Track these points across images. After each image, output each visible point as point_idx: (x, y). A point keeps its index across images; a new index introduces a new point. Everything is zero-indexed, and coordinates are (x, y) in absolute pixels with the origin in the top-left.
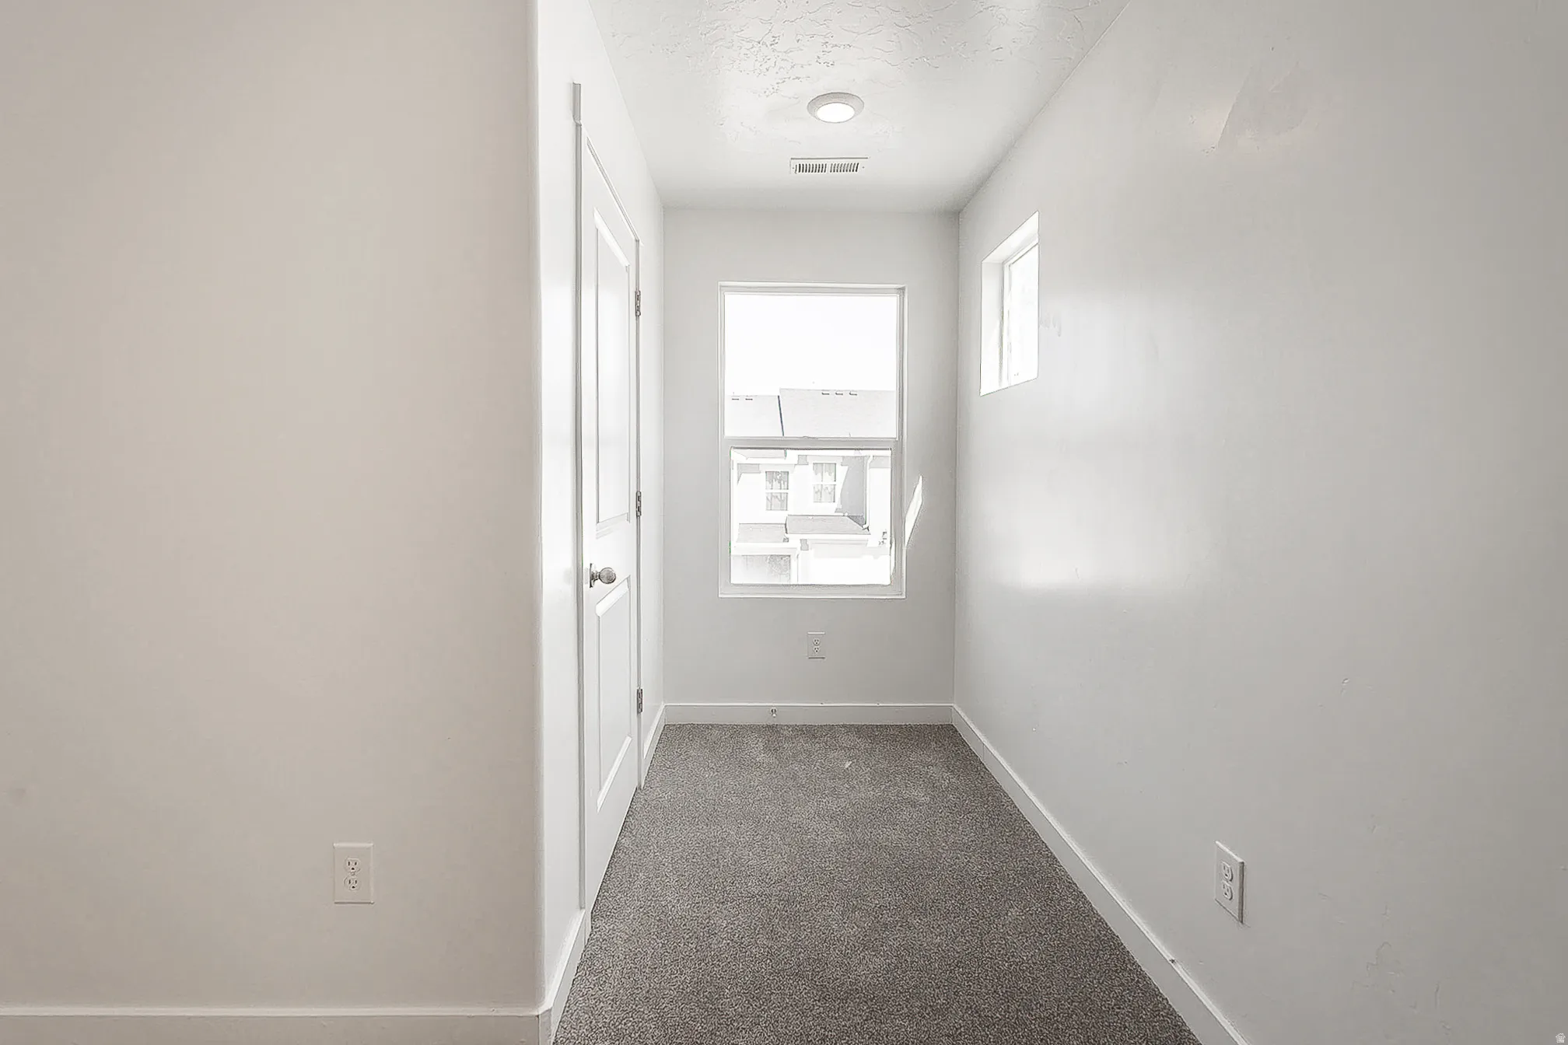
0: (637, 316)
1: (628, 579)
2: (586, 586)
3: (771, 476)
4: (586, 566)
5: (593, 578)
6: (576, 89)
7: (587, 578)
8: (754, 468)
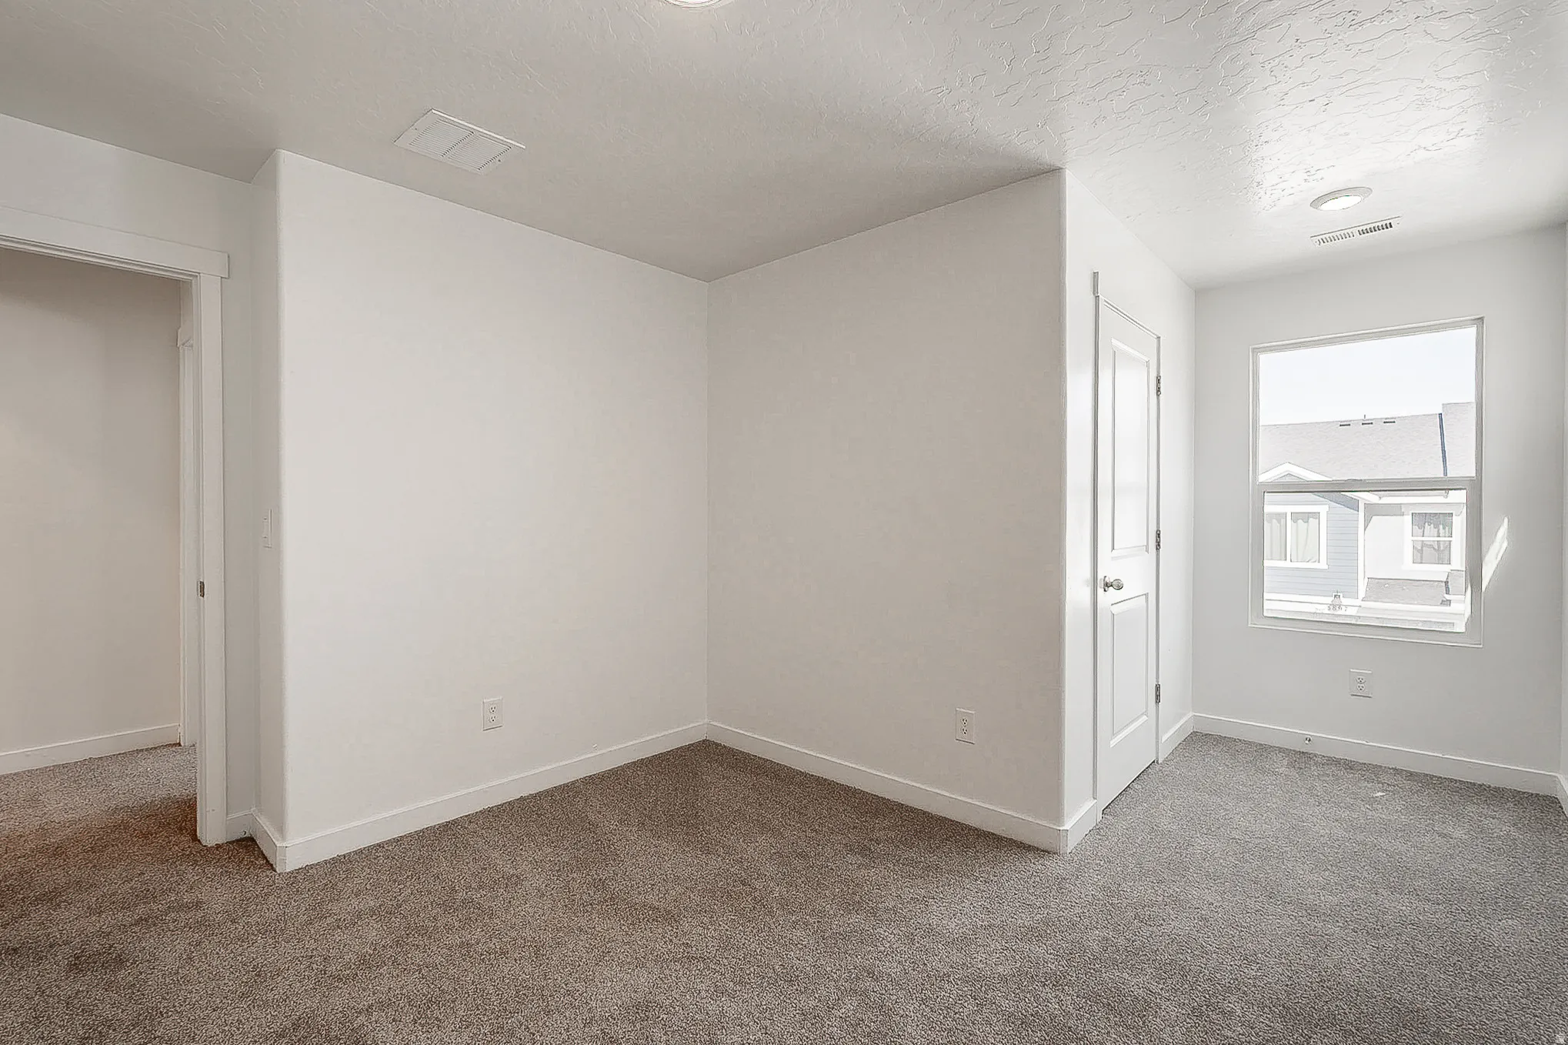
0: (1158, 395)
1: (1146, 595)
2: (1100, 591)
3: (1422, 519)
4: (1100, 576)
5: (1107, 585)
6: (1095, 275)
7: (1100, 584)
8: (1396, 511)
